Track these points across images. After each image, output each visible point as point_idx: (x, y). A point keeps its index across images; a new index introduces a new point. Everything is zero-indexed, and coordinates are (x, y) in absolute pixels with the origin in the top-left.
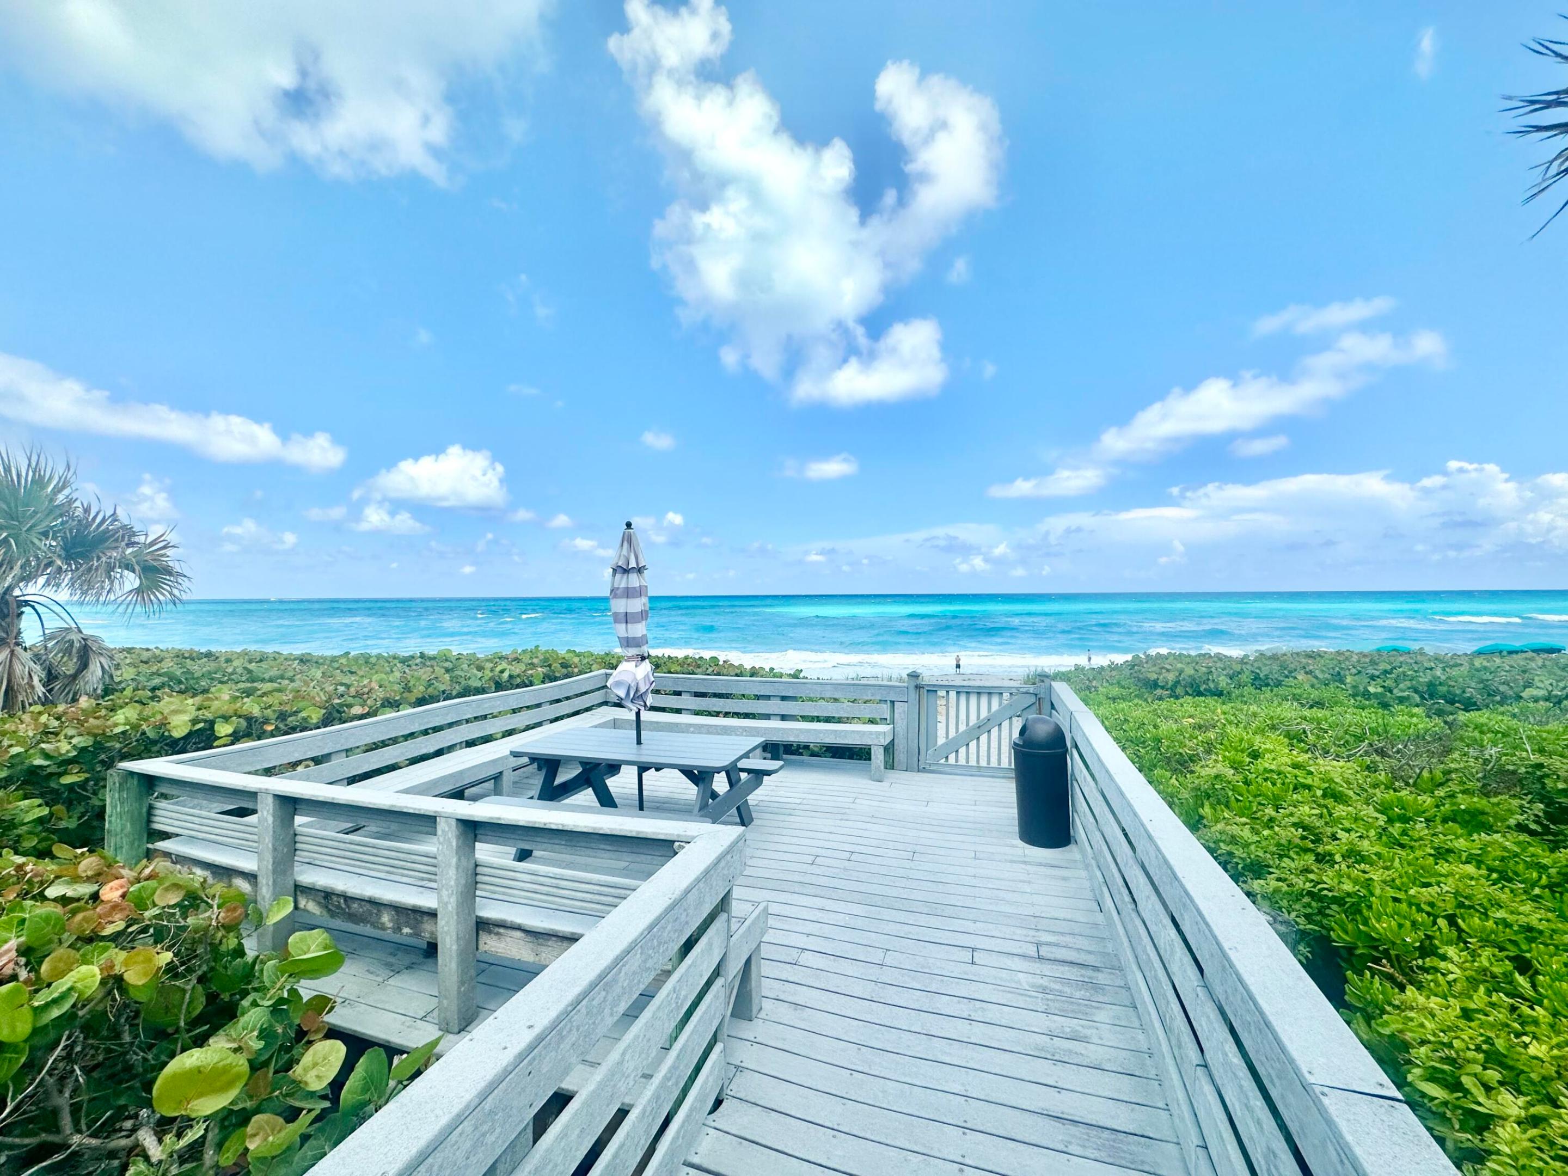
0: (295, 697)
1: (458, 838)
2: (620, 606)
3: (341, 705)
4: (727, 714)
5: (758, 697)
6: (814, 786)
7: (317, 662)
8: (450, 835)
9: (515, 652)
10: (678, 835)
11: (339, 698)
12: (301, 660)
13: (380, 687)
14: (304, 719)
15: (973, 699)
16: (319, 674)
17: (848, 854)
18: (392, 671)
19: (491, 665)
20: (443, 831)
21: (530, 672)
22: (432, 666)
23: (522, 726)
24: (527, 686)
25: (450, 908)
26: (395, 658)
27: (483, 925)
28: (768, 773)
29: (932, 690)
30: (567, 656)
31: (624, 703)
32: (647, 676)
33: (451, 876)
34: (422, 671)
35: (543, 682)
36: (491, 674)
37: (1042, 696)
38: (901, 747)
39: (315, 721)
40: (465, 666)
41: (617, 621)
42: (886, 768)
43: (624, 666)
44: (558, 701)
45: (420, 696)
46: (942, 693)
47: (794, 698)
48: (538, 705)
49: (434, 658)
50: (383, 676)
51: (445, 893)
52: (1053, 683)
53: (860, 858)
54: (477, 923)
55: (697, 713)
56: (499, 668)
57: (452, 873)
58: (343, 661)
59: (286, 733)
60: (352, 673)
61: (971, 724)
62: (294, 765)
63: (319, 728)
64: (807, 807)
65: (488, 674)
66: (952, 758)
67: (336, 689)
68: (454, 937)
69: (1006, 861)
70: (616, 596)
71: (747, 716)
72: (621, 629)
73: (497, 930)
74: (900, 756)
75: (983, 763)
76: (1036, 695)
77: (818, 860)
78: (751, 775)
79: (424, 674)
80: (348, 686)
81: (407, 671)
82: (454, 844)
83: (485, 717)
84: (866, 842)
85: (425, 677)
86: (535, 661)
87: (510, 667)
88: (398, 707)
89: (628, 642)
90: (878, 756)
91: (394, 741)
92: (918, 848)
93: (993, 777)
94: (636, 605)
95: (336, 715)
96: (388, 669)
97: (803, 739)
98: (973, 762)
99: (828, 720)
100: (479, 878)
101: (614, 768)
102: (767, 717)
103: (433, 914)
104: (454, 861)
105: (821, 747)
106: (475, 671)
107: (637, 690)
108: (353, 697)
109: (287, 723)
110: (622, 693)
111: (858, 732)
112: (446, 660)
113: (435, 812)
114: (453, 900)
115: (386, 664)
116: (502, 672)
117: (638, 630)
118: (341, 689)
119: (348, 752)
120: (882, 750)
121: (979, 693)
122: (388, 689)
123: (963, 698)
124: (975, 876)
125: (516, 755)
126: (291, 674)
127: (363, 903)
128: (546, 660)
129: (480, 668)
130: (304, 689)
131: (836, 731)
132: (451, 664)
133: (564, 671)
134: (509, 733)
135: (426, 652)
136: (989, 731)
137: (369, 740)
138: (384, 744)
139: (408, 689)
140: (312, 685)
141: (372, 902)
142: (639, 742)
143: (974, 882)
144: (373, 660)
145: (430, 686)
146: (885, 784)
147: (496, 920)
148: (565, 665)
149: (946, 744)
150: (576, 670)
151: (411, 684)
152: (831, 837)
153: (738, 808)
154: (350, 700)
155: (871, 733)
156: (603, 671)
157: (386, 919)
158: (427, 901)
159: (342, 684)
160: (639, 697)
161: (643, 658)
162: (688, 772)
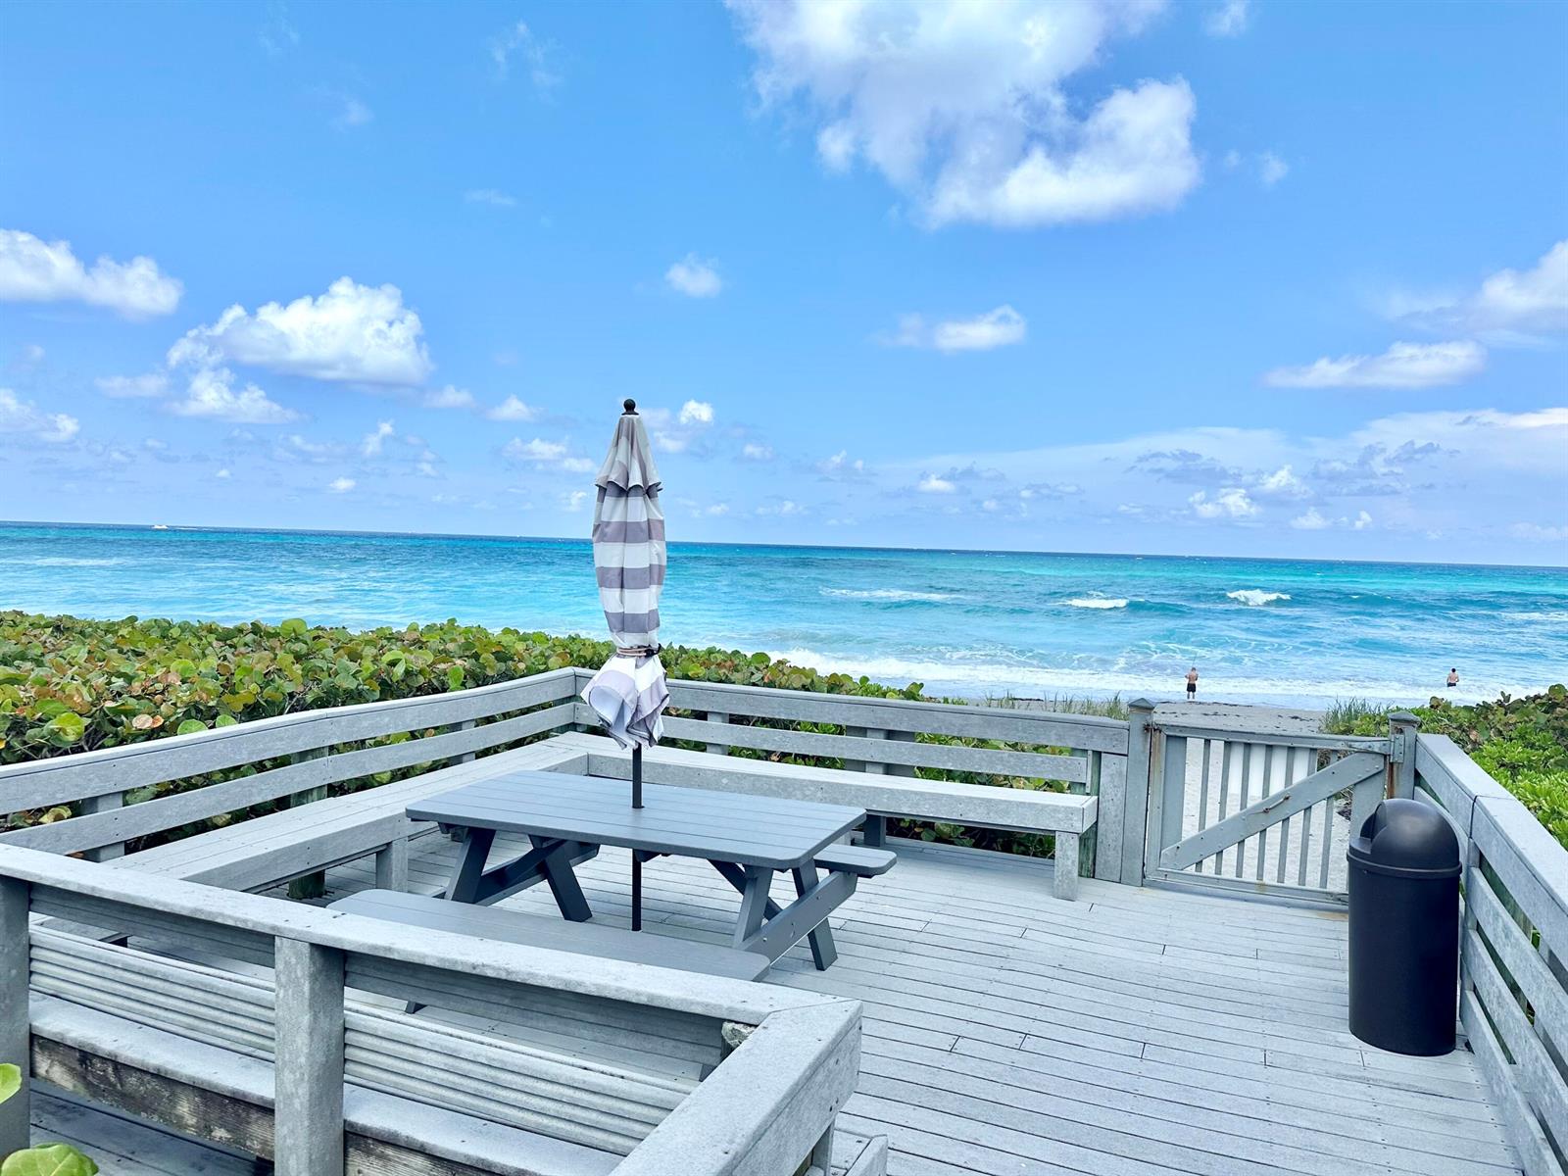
0: (39, 694)
1: (313, 978)
2: (610, 555)
3: (116, 711)
4: (784, 757)
5: (840, 730)
6: (945, 900)
7: (81, 633)
8: (299, 974)
9: (413, 628)
10: (730, 1010)
11: (114, 700)
12: (57, 628)
13: (184, 682)
14: (54, 734)
15: (1258, 760)
16: (83, 654)
17: (1016, 1039)
18: (204, 655)
19: (374, 651)
20: (287, 963)
21: (442, 666)
22: (272, 649)
23: (427, 762)
24: (436, 691)
25: (297, 1106)
26: (211, 631)
27: (354, 1138)
28: (867, 873)
29: (1178, 738)
30: (506, 640)
31: (612, 731)
32: (655, 686)
33: (299, 1044)
34: (256, 655)
35: (464, 685)
36: (373, 668)
37: (1397, 758)
38: (1111, 836)
39: (71, 738)
40: (329, 652)
41: (603, 583)
42: (1080, 875)
43: (613, 664)
44: (490, 720)
45: (251, 701)
46: (1195, 745)
47: (909, 736)
48: (456, 727)
49: (276, 635)
50: (190, 663)
51: (288, 1077)
52: (1421, 736)
53: (1042, 1046)
54: (346, 1133)
55: (733, 752)
56: (388, 657)
57: (302, 1041)
58: (124, 632)
59: (26, 758)
60: (138, 654)
61: (1250, 804)
62: (36, 814)
63: (81, 750)
64: (935, 940)
65: (368, 666)
66: (1209, 864)
67: (109, 683)
68: (304, 1159)
69: (1328, 1074)
70: (603, 538)
71: (820, 761)
72: (612, 599)
73: (380, 1149)
74: (1108, 854)
75: (1270, 878)
76: (1385, 756)
77: (963, 1046)
78: (836, 874)
79: (259, 661)
80: (129, 679)
81: (229, 656)
82: (306, 988)
83: (361, 744)
84: (1050, 1015)
85: (261, 668)
86: (451, 646)
87: (407, 655)
88: (214, 717)
89: (623, 623)
90: (1067, 852)
91: (207, 780)
92: (1150, 1036)
93: (1289, 906)
94: (640, 556)
95: (108, 728)
96: (197, 650)
97: (926, 810)
98: (1250, 874)
99: (968, 778)
100: (350, 1052)
101: (587, 848)
102: (860, 766)
103: (266, 1110)
104: (306, 1019)
105: (955, 828)
106: (345, 660)
107: (637, 711)
108: (138, 698)
109: (26, 738)
110: (610, 716)
111: (1032, 805)
112: (297, 639)
113: (273, 928)
114: (303, 1090)
115: (195, 642)
116: (393, 664)
117: (640, 601)
118: (118, 683)
119: (126, 796)
120: (1075, 842)
121: (1270, 748)
122: (197, 686)
123: (1237, 757)
124: (1267, 1101)
125: (415, 816)
126: (38, 651)
127: (147, 1078)
128: (468, 646)
129: (354, 657)
130: (55, 680)
131: (989, 801)
132: (304, 644)
133: (502, 666)
134: (404, 774)
135: (263, 623)
136: (1286, 820)
137: (163, 777)
138: (188, 784)
139: (229, 687)
140: (70, 673)
141: (160, 1077)
142: (637, 804)
143: (1264, 1111)
144: (175, 632)
145: (268, 684)
146: (1080, 905)
147: (379, 1132)
148: (501, 657)
149: (1200, 839)
150: (522, 666)
151: (236, 679)
152: (985, 1001)
153: (812, 936)
154: (132, 703)
155: (1056, 809)
156: (569, 670)
157: (185, 1108)
158: (257, 1084)
159: (120, 675)
160: (640, 723)
161: (650, 653)
162: (726, 866)
